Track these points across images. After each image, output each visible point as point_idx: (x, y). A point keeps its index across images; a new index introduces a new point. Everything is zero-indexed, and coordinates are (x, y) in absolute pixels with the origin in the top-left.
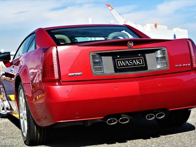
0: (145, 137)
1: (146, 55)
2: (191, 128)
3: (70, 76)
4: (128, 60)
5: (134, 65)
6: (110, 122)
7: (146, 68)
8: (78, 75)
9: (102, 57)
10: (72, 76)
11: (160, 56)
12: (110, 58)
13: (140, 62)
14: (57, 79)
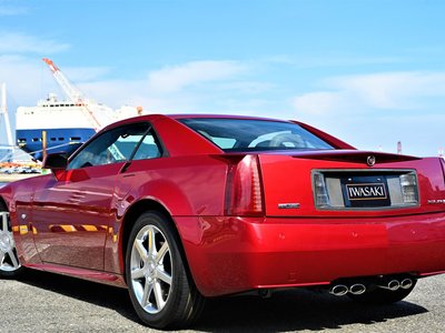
0: (367, 321)
1: (388, 180)
2: (416, 310)
3: (280, 208)
4: (364, 187)
5: (373, 196)
6: (337, 291)
7: (387, 202)
8: (293, 208)
9: (328, 179)
10: (284, 208)
11: (406, 184)
12: (338, 181)
13: (379, 191)
14: (259, 213)
